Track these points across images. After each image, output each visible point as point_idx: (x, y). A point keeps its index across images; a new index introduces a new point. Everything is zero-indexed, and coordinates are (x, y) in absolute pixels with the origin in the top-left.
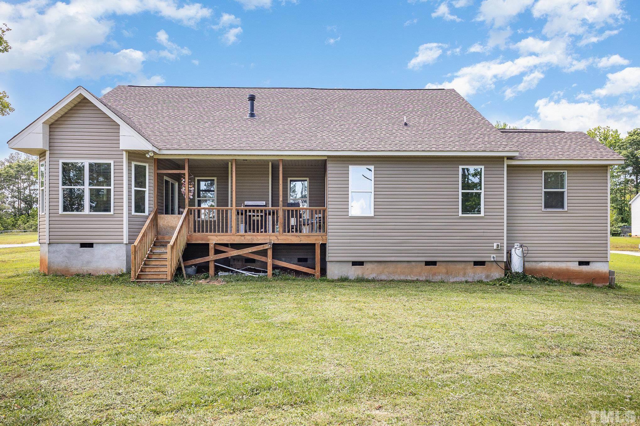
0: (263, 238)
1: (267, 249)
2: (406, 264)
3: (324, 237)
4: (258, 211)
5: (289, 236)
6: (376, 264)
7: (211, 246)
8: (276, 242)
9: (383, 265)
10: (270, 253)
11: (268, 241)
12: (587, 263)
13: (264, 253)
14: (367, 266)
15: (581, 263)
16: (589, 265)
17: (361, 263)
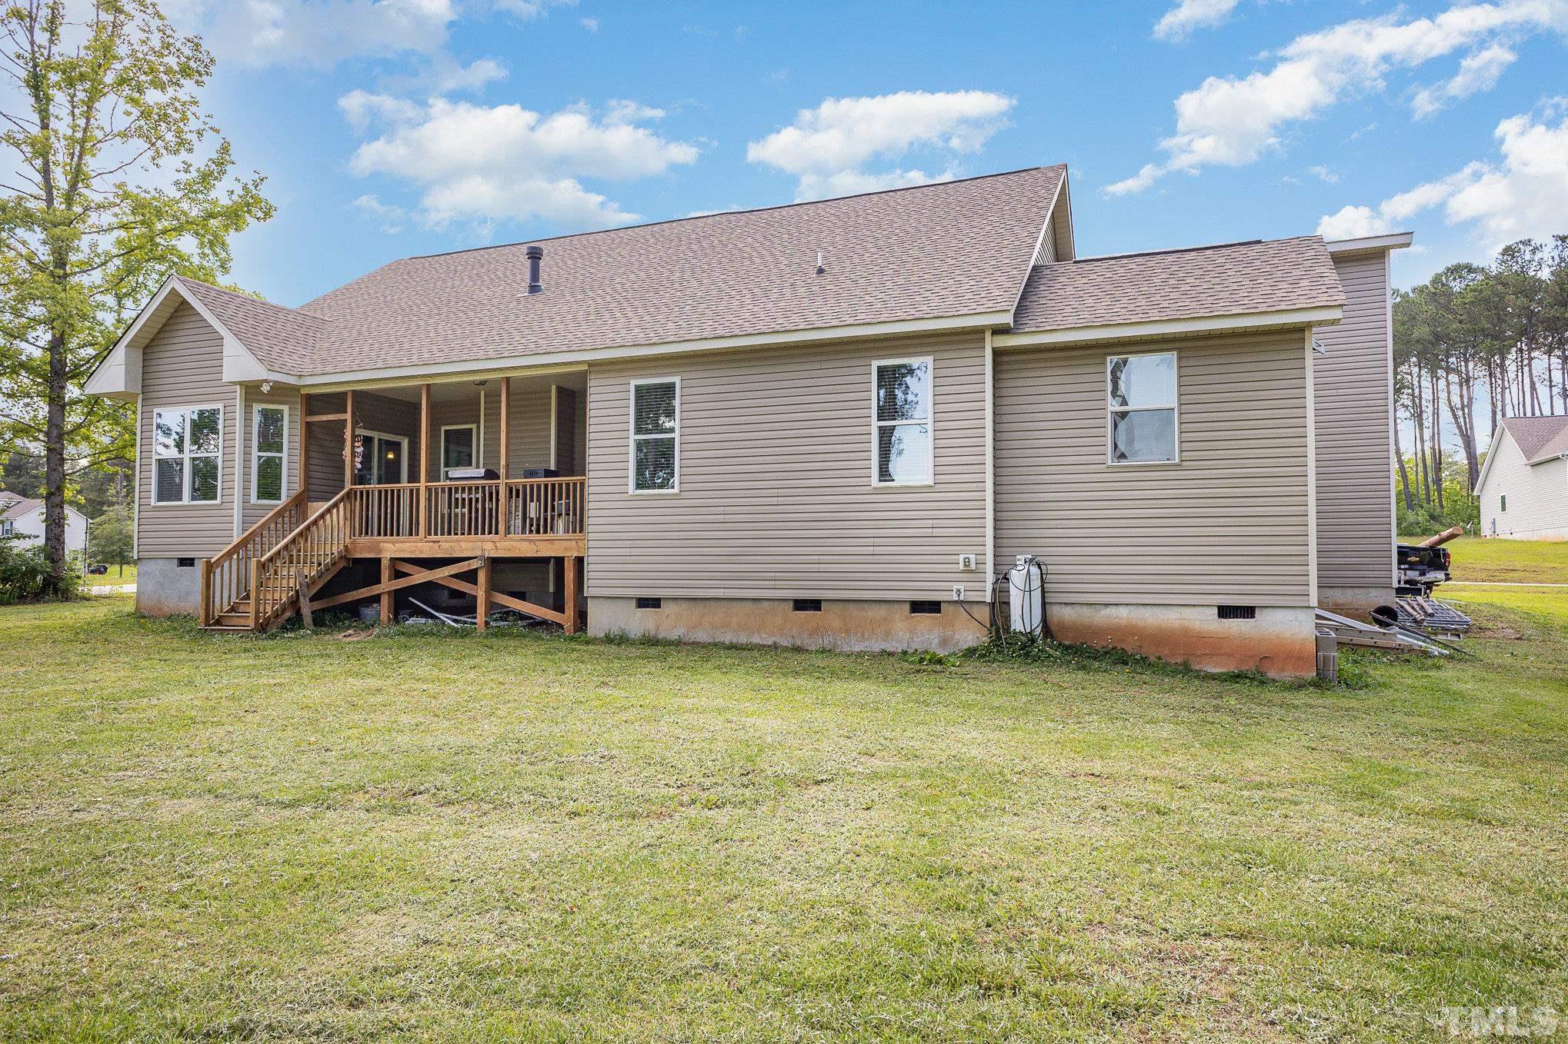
0: (470, 545)
1: (477, 569)
2: (748, 605)
3: (581, 544)
4: (470, 489)
5: (518, 541)
6: (684, 605)
7: (385, 564)
8: (494, 555)
9: (700, 605)
10: (482, 577)
11: (478, 553)
12: (1248, 612)
13: (471, 576)
14: (667, 608)
15: (1225, 612)
16: (1253, 617)
17: (654, 603)
